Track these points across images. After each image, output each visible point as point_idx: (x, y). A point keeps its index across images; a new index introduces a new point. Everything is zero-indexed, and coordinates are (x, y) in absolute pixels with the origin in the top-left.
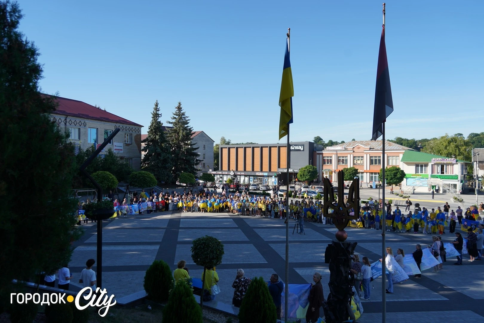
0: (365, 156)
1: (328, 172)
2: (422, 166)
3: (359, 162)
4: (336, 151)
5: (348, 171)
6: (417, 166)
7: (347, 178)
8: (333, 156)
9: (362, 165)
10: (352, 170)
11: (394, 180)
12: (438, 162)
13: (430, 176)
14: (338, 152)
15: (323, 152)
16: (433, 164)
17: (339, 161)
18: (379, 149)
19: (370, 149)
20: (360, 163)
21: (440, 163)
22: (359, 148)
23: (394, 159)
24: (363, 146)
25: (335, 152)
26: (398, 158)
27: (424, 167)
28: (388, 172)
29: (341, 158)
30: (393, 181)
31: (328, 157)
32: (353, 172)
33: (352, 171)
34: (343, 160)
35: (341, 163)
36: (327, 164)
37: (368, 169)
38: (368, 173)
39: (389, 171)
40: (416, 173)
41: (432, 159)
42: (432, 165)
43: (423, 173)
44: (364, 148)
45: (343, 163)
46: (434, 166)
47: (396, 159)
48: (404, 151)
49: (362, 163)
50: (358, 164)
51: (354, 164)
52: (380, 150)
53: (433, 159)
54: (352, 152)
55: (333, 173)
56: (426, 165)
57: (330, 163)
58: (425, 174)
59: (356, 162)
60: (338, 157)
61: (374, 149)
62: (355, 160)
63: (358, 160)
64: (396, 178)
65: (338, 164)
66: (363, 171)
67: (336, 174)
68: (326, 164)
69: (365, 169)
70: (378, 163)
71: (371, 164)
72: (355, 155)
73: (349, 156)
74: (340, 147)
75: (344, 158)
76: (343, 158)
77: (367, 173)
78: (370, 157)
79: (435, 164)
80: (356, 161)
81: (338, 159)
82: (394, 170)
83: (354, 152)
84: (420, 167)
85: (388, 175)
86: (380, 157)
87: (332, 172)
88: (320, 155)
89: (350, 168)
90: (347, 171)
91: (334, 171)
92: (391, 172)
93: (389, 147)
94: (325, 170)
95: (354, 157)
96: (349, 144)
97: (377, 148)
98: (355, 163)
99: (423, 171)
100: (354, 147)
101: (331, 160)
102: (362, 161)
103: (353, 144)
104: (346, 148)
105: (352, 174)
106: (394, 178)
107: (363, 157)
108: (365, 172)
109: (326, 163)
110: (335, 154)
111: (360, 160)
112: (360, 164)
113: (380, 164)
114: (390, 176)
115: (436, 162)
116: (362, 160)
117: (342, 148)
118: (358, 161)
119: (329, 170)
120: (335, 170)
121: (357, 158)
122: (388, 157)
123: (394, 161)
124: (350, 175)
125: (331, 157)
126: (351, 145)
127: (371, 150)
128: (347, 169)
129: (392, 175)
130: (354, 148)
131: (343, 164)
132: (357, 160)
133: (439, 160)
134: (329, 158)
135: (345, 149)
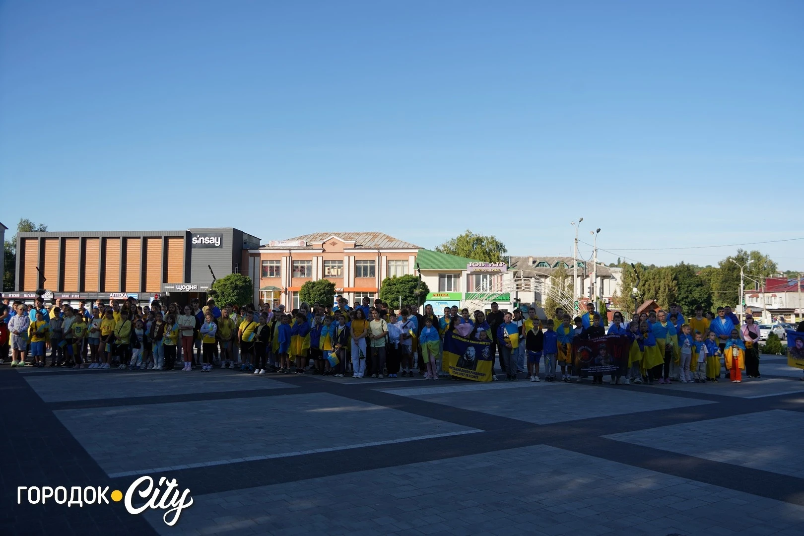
0: (346, 259)
1: (272, 293)
2: (450, 277)
3: (334, 272)
4: (290, 250)
5: (315, 288)
6: (441, 276)
7: (314, 300)
8: (284, 260)
9: (340, 277)
10: (323, 286)
11: (410, 301)
12: (478, 269)
13: (464, 297)
14: (292, 251)
15: (261, 251)
16: (469, 273)
17: (294, 269)
18: (372, 247)
19: (356, 246)
20: (336, 274)
21: (482, 272)
22: (334, 244)
23: (400, 265)
24: (343, 241)
25: (288, 251)
26: (405, 263)
27: (453, 279)
28: (398, 286)
29: (299, 265)
30: (408, 302)
31: (272, 261)
32: (327, 288)
33: (325, 288)
34: (303, 267)
35: (299, 273)
36: (270, 275)
37: (352, 285)
38: (352, 292)
39: (401, 283)
40: (439, 291)
41: (468, 265)
42: (468, 275)
43: (452, 292)
44: (344, 243)
45: (303, 274)
46: (470, 277)
47: (403, 266)
48: (417, 251)
49: (339, 274)
50: (332, 275)
51: (324, 275)
52: (374, 249)
53: (471, 263)
54: (321, 251)
55: (283, 295)
56: (458, 275)
57: (277, 275)
58: (455, 292)
59: (329, 273)
60: (293, 262)
61: (362, 246)
62: (326, 268)
63: (333, 267)
64: (413, 297)
65: (293, 277)
66: (342, 290)
67: (287, 296)
68: (269, 276)
69: (346, 285)
70: (370, 274)
71: (356, 276)
72: (327, 257)
73: (315, 259)
74: (297, 242)
75: (306, 265)
76: (303, 265)
77: (349, 292)
78: (356, 262)
79: (472, 273)
80: (329, 269)
81: (293, 266)
82: (409, 281)
83: (324, 251)
84: (446, 279)
85: (398, 292)
86: (374, 261)
87: (280, 293)
88: (256, 258)
89: (320, 283)
90: (313, 287)
91: (284, 290)
92: (403, 285)
93: (389, 243)
94: (266, 288)
95: (324, 262)
96: (312, 237)
97: (367, 245)
98: (326, 274)
99: (451, 287)
100: (324, 241)
101: (278, 268)
102: (339, 270)
103: (321, 237)
104: (308, 244)
105: (324, 293)
106: (411, 296)
107: (341, 262)
108: (346, 292)
109: (269, 273)
110: (288, 255)
111: (337, 267)
112: (335, 276)
113: (374, 275)
114: (404, 293)
115: (473, 269)
116: (339, 267)
117: (301, 244)
118: (332, 269)
119: (274, 288)
120: (286, 289)
121: (330, 264)
122: (388, 262)
123: (399, 269)
124: (320, 295)
125: (279, 261)
126: (318, 239)
127: (357, 247)
128: (314, 283)
129: (407, 291)
130: (324, 243)
131: (303, 277)
132: (331, 267)
133: (480, 265)
134: (275, 265)
135: (307, 246)
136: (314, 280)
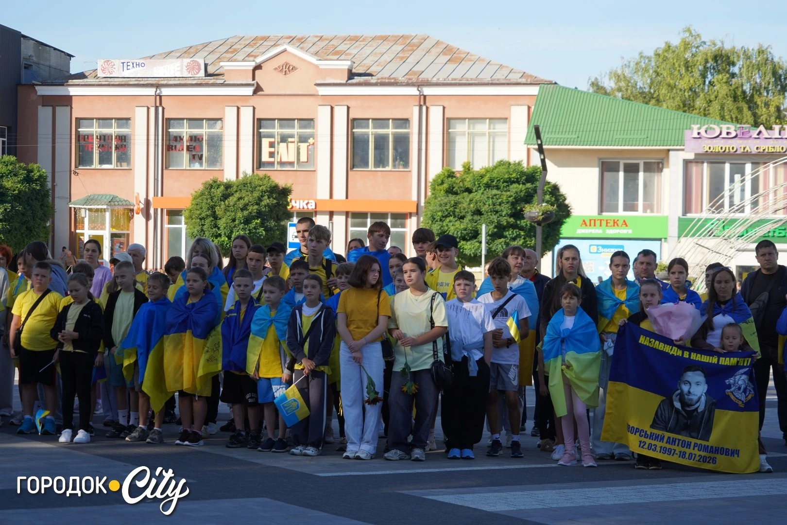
0: (322, 115)
1: (108, 215)
2: (632, 170)
3: (287, 153)
4: (158, 86)
5: (232, 200)
6: (607, 167)
7: (229, 237)
8: (140, 117)
9: (307, 168)
10: (256, 194)
11: (514, 239)
12: (718, 146)
13: (674, 230)
14: (165, 91)
15: (73, 91)
16: (691, 156)
17: (171, 144)
18: (401, 79)
19: (351, 75)
20: (292, 158)
21: (729, 154)
22: (287, 69)
23: (484, 134)
24: (313, 60)
25: (151, 91)
26: (500, 127)
27: (641, 175)
28: (477, 196)
29: (185, 131)
30: (507, 244)
31: (105, 121)
32: (266, 201)
33: (260, 199)
34: (195, 139)
35: (185, 156)
36: (102, 162)
37: (340, 193)
38: (340, 213)
39: (488, 186)
40: (601, 210)
41: (687, 132)
42: (687, 163)
43: (640, 213)
44: (317, 66)
45: (196, 157)
46: (694, 169)
47: (492, 137)
48: (534, 90)
49: (303, 158)
50: (281, 163)
51: (259, 163)
52: (408, 85)
53: (695, 127)
54: (249, 91)
55: (139, 220)
56: (656, 165)
57: (120, 160)
58: (649, 214)
59: (272, 155)
60: (168, 122)
61: (370, 75)
62: (265, 142)
63: (284, 139)
64: (521, 228)
65: (166, 165)
66: (312, 204)
67: (151, 223)
68: (96, 164)
69: (322, 193)
70: (395, 160)
71: (353, 166)
72: (268, 108)
73: (230, 114)
74: (178, 63)
75: (204, 131)
76: (196, 131)
77: (331, 214)
78: (353, 123)
79: (700, 159)
80: (272, 145)
81: (167, 135)
82: (510, 182)
83: (258, 89)
84: (621, 174)
85: (478, 212)
86: (404, 122)
87: (130, 213)
88: (58, 109)
89: (246, 184)
90: (225, 197)
91: (142, 206)
92: (495, 192)
93: (450, 67)
94: (88, 201)
95: (259, 123)
96: (224, 49)
97: (385, 74)
98: (265, 158)
99: (636, 199)
100: (259, 60)
101: (123, 142)
102: (303, 146)
103: (249, 50)
104: (211, 70)
105: (259, 214)
106: (514, 226)
107: (308, 122)
108: (323, 213)
109: (96, 156)
110: (151, 102)
111: (296, 139)
112: (291, 164)
113: (406, 164)
114: (494, 218)
115: (705, 146)
116: (303, 139)
117: (190, 68)
118: (284, 145)
119: (112, 201)
120: (148, 203)
121: (277, 130)
122: (447, 122)
123: (481, 145)
124: (247, 221)
125: (124, 121)
126: (240, 56)
127: (357, 79)
128: (228, 186)
129: (506, 209)
130: (258, 67)
131: (197, 166)
132: (277, 139)
133: (724, 135)
134: (113, 130)
135: (207, 74)
136: (229, 175)
